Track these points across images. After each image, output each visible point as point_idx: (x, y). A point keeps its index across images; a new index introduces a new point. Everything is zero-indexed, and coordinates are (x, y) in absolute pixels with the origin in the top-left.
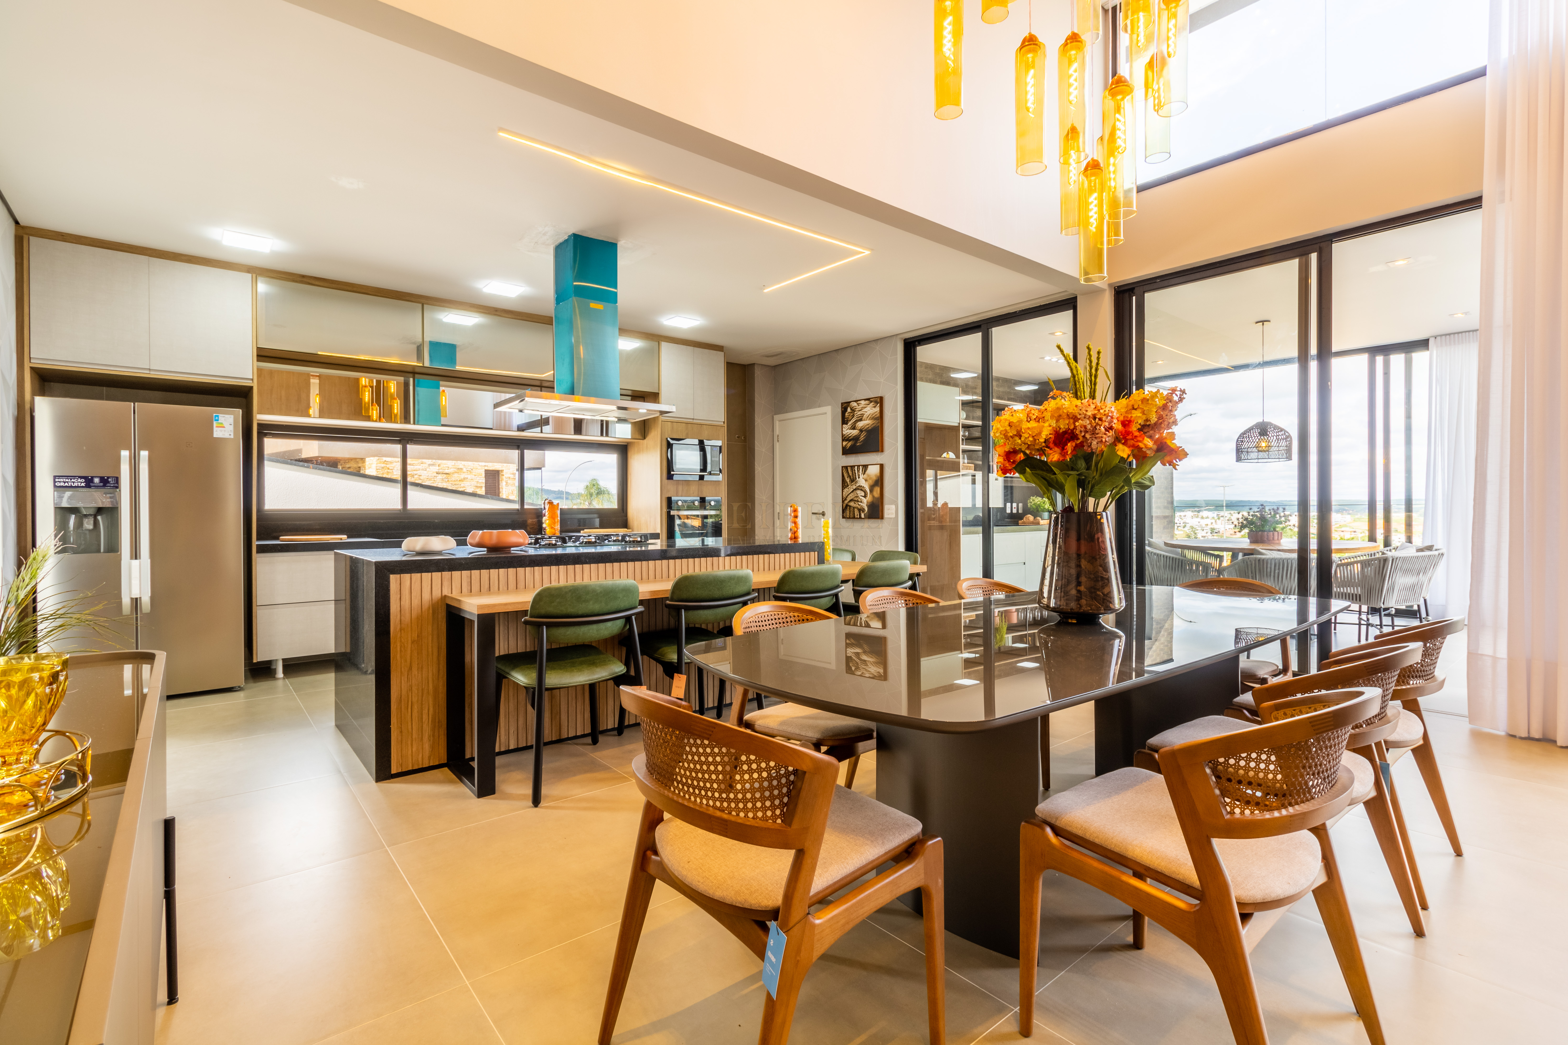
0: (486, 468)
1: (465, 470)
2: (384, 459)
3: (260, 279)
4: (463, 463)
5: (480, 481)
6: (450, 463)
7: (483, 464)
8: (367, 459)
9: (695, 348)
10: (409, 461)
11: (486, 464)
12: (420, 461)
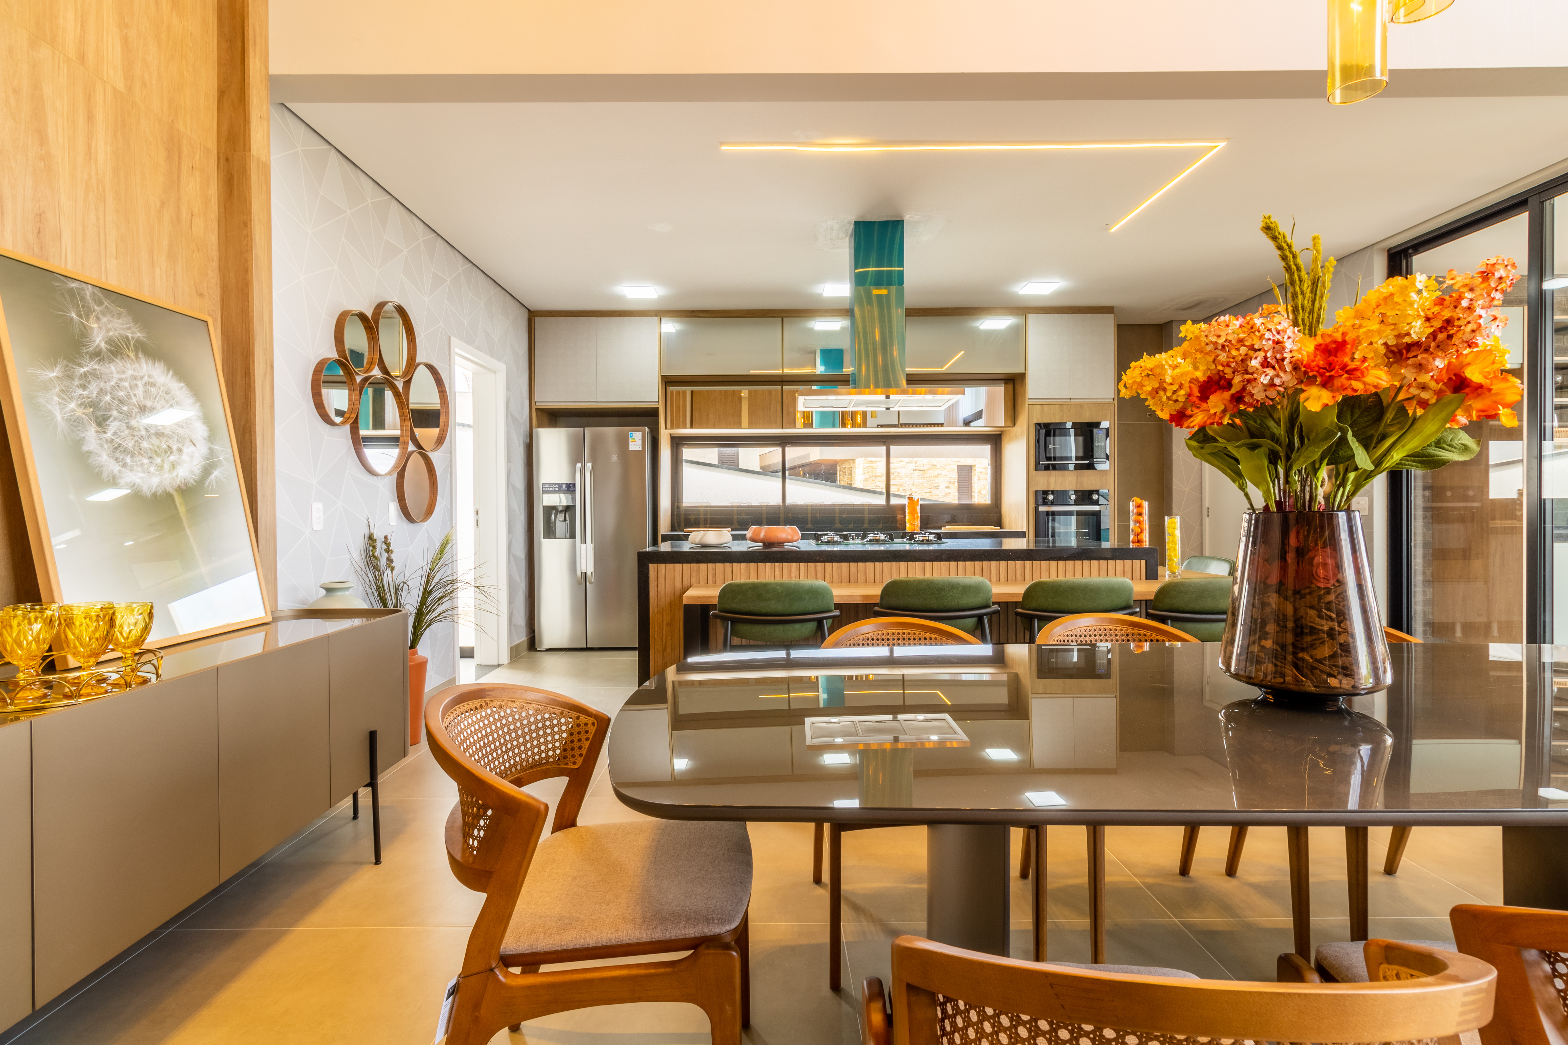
0: (959, 464)
1: (939, 466)
2: (870, 459)
3: (663, 320)
4: (937, 459)
5: (953, 477)
6: (925, 460)
7: (956, 459)
8: (857, 460)
9: (1073, 315)
10: (892, 460)
11: (959, 460)
12: (899, 459)
